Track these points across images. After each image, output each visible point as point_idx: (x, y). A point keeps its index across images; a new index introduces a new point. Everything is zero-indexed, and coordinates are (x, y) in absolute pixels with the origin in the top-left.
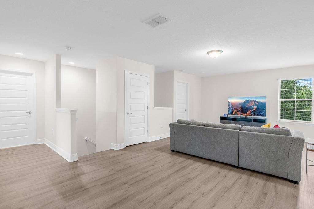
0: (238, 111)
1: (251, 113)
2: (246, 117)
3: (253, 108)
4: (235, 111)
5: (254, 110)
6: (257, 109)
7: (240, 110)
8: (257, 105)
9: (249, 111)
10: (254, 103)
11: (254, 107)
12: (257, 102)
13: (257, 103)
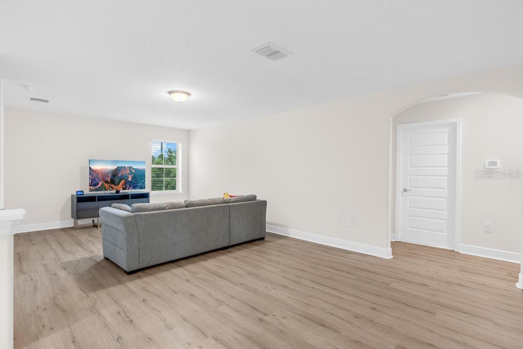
0: (107, 182)
1: (126, 184)
2: (118, 192)
3: (128, 177)
4: (101, 183)
5: (130, 179)
6: (134, 178)
7: (109, 181)
8: (134, 173)
9: (123, 182)
10: (130, 171)
11: (130, 176)
12: (134, 169)
13: (134, 171)
